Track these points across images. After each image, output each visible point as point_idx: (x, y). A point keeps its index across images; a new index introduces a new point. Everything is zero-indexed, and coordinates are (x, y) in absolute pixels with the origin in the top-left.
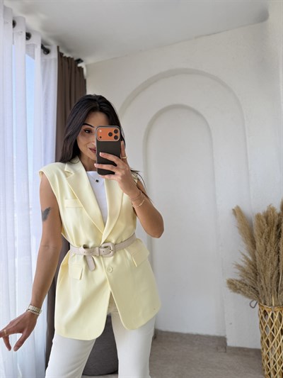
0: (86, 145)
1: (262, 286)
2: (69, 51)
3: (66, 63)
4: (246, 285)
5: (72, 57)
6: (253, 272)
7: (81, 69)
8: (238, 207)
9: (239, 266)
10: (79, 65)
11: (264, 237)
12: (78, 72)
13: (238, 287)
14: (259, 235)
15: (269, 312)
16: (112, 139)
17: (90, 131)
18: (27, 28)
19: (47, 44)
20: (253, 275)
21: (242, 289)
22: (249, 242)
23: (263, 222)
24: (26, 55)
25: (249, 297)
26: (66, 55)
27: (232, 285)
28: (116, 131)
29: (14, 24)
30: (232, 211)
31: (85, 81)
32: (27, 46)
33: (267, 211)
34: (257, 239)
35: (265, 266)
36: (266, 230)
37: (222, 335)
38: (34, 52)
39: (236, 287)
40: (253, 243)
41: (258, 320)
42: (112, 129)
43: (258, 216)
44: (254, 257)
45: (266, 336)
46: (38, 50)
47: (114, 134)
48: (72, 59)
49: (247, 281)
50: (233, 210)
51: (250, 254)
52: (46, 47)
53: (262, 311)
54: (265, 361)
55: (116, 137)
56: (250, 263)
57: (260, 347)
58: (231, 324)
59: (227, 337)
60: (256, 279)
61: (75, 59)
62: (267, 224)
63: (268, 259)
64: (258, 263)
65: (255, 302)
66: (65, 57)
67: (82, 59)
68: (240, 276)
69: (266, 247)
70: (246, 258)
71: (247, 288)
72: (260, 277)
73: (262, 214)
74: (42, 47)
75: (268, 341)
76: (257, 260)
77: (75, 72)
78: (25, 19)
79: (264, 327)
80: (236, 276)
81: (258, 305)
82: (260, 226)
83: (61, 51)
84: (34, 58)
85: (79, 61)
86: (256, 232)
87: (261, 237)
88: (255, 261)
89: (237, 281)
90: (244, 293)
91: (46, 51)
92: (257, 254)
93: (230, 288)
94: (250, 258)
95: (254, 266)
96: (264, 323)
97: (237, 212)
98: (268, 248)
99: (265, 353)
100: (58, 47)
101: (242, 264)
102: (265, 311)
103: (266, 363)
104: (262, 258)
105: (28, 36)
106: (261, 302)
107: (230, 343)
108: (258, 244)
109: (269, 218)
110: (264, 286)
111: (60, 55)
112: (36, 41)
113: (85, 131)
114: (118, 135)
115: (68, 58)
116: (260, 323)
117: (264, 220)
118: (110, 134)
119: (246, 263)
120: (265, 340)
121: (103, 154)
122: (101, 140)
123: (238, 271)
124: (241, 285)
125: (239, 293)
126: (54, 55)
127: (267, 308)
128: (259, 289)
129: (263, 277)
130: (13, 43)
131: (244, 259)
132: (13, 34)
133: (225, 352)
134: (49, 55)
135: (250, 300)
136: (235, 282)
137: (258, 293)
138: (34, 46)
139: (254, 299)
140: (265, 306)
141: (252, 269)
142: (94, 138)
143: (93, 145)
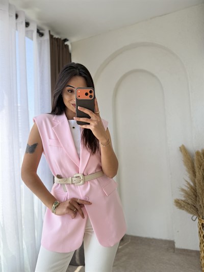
1: (200, 205)
2: (58, 33)
3: (56, 42)
4: (188, 204)
5: (60, 37)
6: (194, 195)
7: (67, 46)
8: (183, 146)
9: (183, 190)
10: (66, 43)
11: (202, 168)
12: (65, 49)
13: (183, 205)
14: (198, 167)
16: (88, 98)
17: (72, 91)
20: (194, 196)
21: (186, 207)
22: (191, 172)
23: (201, 157)
24: (26, 38)
25: (191, 213)
26: (56, 36)
27: (178, 203)
28: (91, 92)
29: (17, 16)
31: (70, 54)
32: (27, 32)
34: (197, 170)
35: (203, 190)
36: (203, 163)
37: (172, 239)
38: (32, 35)
39: (181, 205)
40: (194, 173)
41: (198, 230)
42: (88, 90)
43: (198, 153)
44: (195, 183)
45: (203, 242)
46: (35, 34)
47: (89, 94)
48: (60, 39)
49: (190, 201)
50: (180, 148)
51: (192, 181)
52: (41, 31)
53: (201, 224)
54: (203, 260)
55: (91, 96)
56: (192, 188)
57: (199, 249)
58: (178, 232)
59: (175, 241)
60: (196, 200)
61: (62, 39)
64: (197, 188)
65: (195, 217)
66: (55, 38)
67: (68, 38)
68: (184, 197)
69: (203, 176)
70: (189, 184)
71: (189, 206)
72: (199, 198)
73: (200, 151)
74: (38, 31)
76: (197, 185)
77: (63, 49)
79: (202, 236)
80: (181, 197)
81: (197, 219)
82: (199, 161)
83: (52, 33)
84: (32, 40)
85: (66, 40)
86: (196, 165)
87: (200, 169)
88: (196, 186)
89: (182, 200)
90: (187, 210)
91: (41, 34)
92: (197, 182)
93: (177, 205)
94: (192, 184)
95: (194, 190)
96: (202, 233)
97: (183, 149)
100: (49, 31)
101: (186, 188)
102: (203, 224)
103: (203, 262)
104: (200, 184)
105: (27, 24)
106: (199, 217)
107: (177, 246)
108: (197, 174)
110: (202, 206)
111: (51, 37)
112: (33, 27)
113: (68, 91)
115: (57, 39)
116: (199, 232)
118: (87, 94)
119: (189, 188)
120: (202, 245)
121: (81, 108)
122: (79, 98)
123: (183, 193)
124: (184, 203)
125: (183, 209)
126: (47, 37)
128: (198, 208)
129: (201, 198)
130: (17, 29)
131: (186, 185)
132: (16, 24)
133: (174, 252)
134: (43, 37)
135: (192, 215)
136: (180, 202)
137: (197, 210)
138: (32, 31)
139: (195, 215)
140: (203, 220)
141: (193, 192)
142: (74, 97)
143: (74, 101)
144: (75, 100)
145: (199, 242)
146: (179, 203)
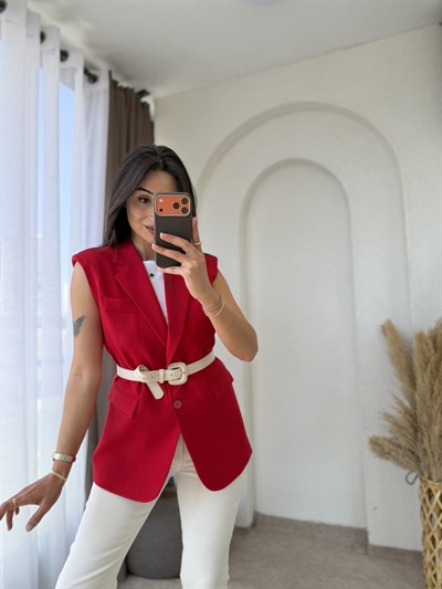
0: (140, 221)
1: (425, 450)
2: (127, 78)
3: (123, 96)
4: (399, 446)
5: (131, 87)
6: (412, 427)
7: (146, 106)
8: (389, 322)
9: (388, 417)
10: (144, 99)
11: (429, 369)
12: (141, 111)
13: (387, 450)
14: (421, 366)
15: (436, 491)
16: (178, 213)
17: (147, 200)
18: (62, 43)
19: (94, 68)
20: (411, 430)
21: (393, 453)
22: (406, 378)
23: (427, 345)
24: (61, 85)
25: (405, 467)
26: (123, 84)
27: (377, 445)
28: (185, 201)
29: (43, 37)
30: (380, 329)
31: (152, 125)
32: (62, 71)
33: (436, 329)
34: (418, 373)
35: (430, 417)
36: (433, 359)
37: (362, 526)
38: (73, 80)
39: (383, 449)
40: (412, 381)
41: (418, 503)
42: (179, 197)
43: (420, 337)
44: (413, 403)
45: (430, 530)
46: (80, 76)
47: (182, 206)
48: (132, 90)
49: (403, 442)
50: (383, 327)
51: (407, 398)
52: (92, 72)
53: (425, 490)
54: (429, 570)
55: (184, 210)
56: (407, 411)
57: (420, 548)
58: (375, 509)
59: (370, 530)
60: (416, 438)
61: (137, 90)
62: (435, 348)
63: (436, 407)
64: (419, 411)
65: (413, 475)
66: (121, 88)
67: (148, 89)
68: (391, 432)
69: (432, 386)
70: (400, 403)
71: (401, 452)
72: (423, 434)
73: (426, 332)
74: (86, 72)
75: (433, 539)
76: (418, 406)
77: (137, 111)
78: (58, 30)
79: (428, 516)
80: (383, 431)
81: (418, 482)
82: (423, 353)
83: (115, 77)
84: (73, 89)
85: (144, 93)
86: (416, 363)
87: (425, 370)
88: (415, 408)
89: (385, 439)
90: (396, 460)
91: (92, 78)
92: (417, 398)
93: (374, 450)
94: (407, 403)
95: (413, 417)
96: (428, 509)
97: (389, 330)
98: (435, 388)
99: (428, 558)
100: (110, 73)
101: (394, 413)
102: (430, 491)
103: (430, 574)
104: (425, 403)
105: (64, 55)
106: (423, 474)
107: (374, 540)
108: (419, 381)
109: (438, 339)
110: (428, 450)
111: (113, 84)
112: (76, 63)
113: (140, 199)
114: (189, 206)
115: (126, 89)
116: (422, 509)
117: (430, 342)
118: (176, 206)
119: (400, 412)
120: (428, 537)
121: (166, 235)
122: (162, 214)
123: (387, 424)
124: (391, 446)
125: (388, 459)
126: (103, 85)
127: (433, 485)
128: (420, 454)
129: (426, 434)
130: (41, 65)
131: (396, 406)
132: (41, 53)
133: (366, 554)
134: (96, 84)
135: (406, 472)
136: (381, 442)
137: (418, 460)
138: (74, 70)
139: (412, 471)
140: (430, 482)
141: (408, 421)
142: (151, 212)
143: (151, 221)
144: (153, 219)
145: (421, 529)
146: (379, 445)
